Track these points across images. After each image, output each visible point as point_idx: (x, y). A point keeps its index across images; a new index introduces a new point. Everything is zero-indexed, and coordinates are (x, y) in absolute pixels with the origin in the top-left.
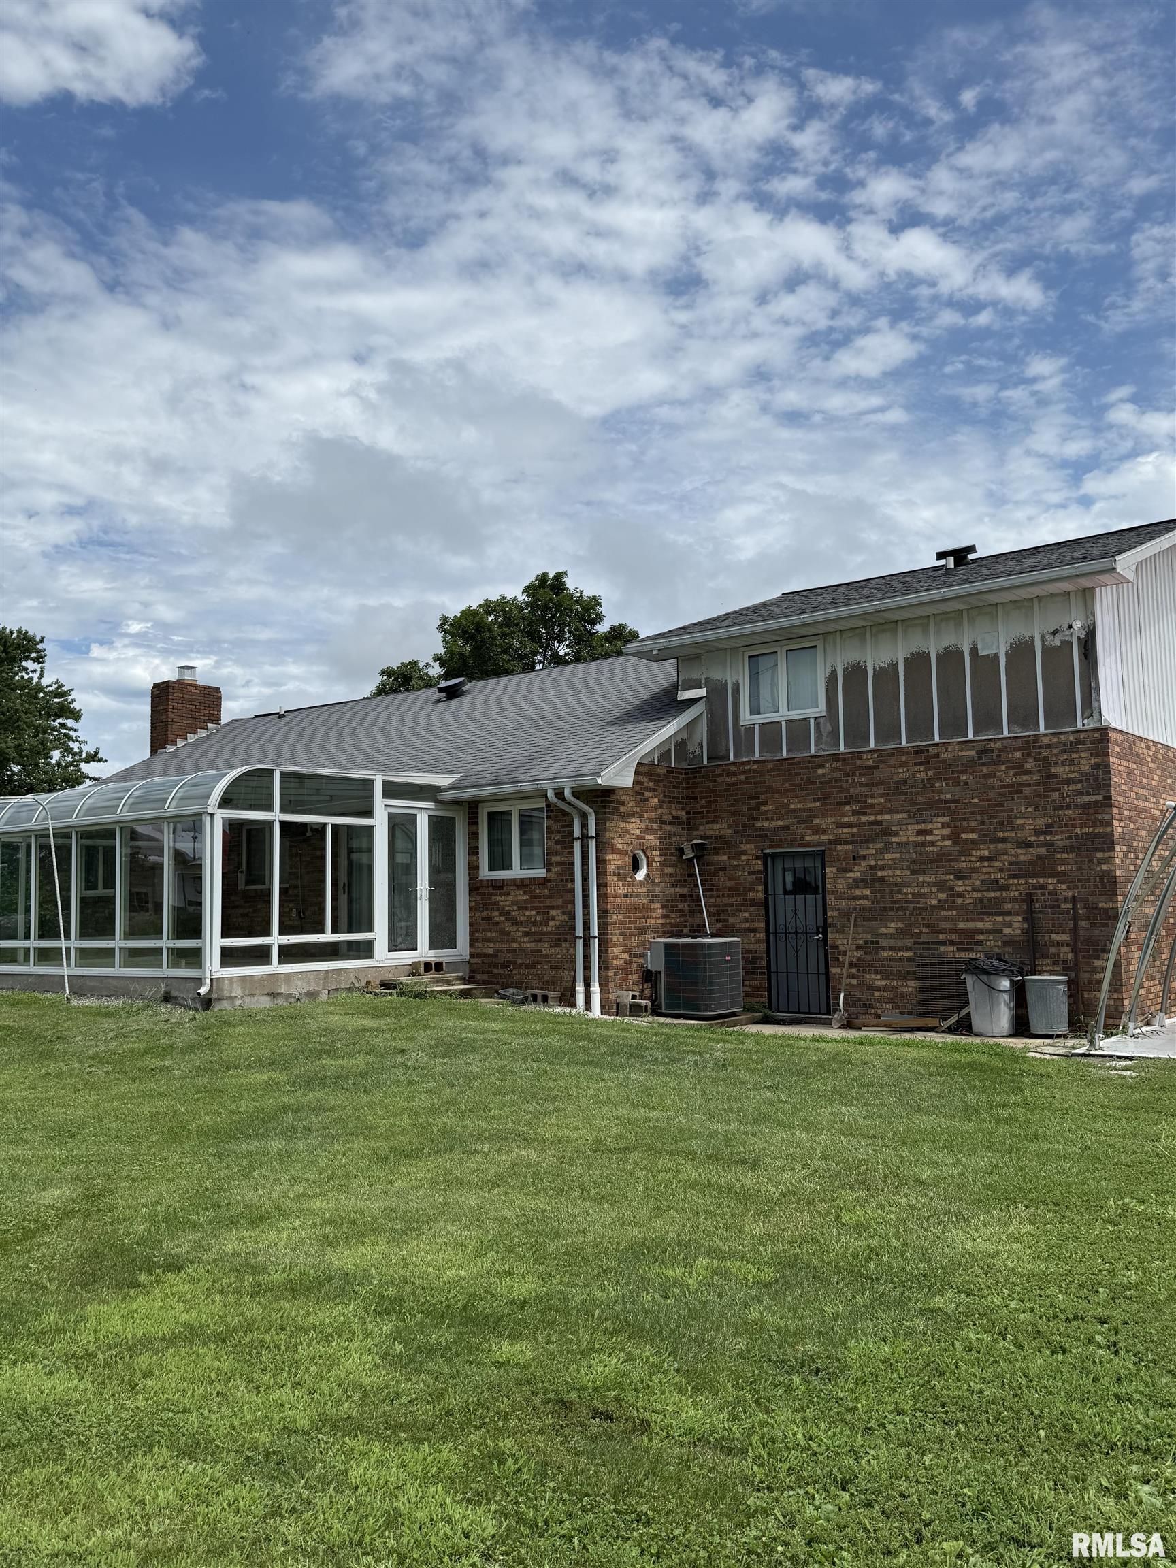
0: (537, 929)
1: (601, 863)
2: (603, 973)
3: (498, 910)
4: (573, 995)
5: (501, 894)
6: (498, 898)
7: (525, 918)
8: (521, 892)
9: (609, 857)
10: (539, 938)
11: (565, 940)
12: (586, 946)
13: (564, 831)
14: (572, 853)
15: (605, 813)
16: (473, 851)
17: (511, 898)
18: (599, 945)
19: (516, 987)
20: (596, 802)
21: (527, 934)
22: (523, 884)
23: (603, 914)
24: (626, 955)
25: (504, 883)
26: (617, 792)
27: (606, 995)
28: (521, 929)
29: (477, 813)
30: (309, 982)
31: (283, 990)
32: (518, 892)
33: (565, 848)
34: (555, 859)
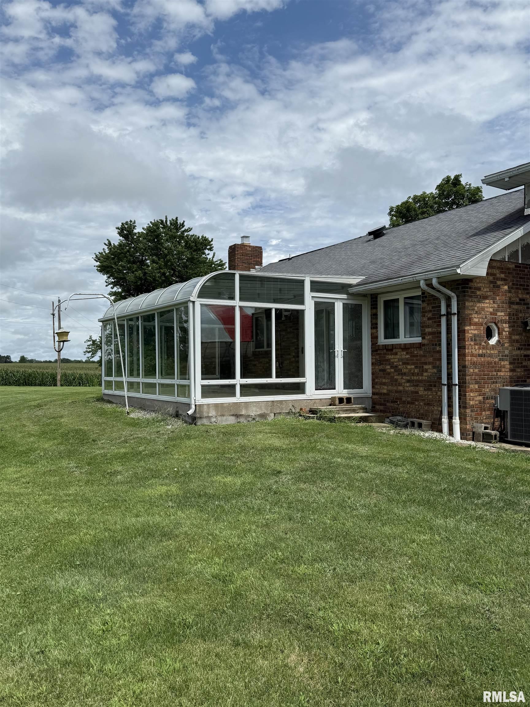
0: (415, 378)
1: (461, 332)
2: (462, 410)
3: (389, 364)
4: (440, 424)
5: (391, 355)
6: (390, 357)
7: (407, 371)
8: (405, 353)
9: (467, 328)
10: (416, 384)
11: (435, 386)
12: (450, 391)
13: (434, 311)
14: (439, 325)
15: (465, 296)
16: (374, 326)
17: (398, 357)
18: (459, 391)
19: (402, 416)
20: (458, 289)
21: (408, 381)
22: (406, 347)
23: (462, 369)
24: (481, 398)
25: (393, 347)
26: (474, 281)
27: (464, 426)
28: (404, 377)
29: (377, 301)
30: (261, 408)
31: (243, 412)
32: (402, 353)
33: (435, 322)
34: (427, 330)
